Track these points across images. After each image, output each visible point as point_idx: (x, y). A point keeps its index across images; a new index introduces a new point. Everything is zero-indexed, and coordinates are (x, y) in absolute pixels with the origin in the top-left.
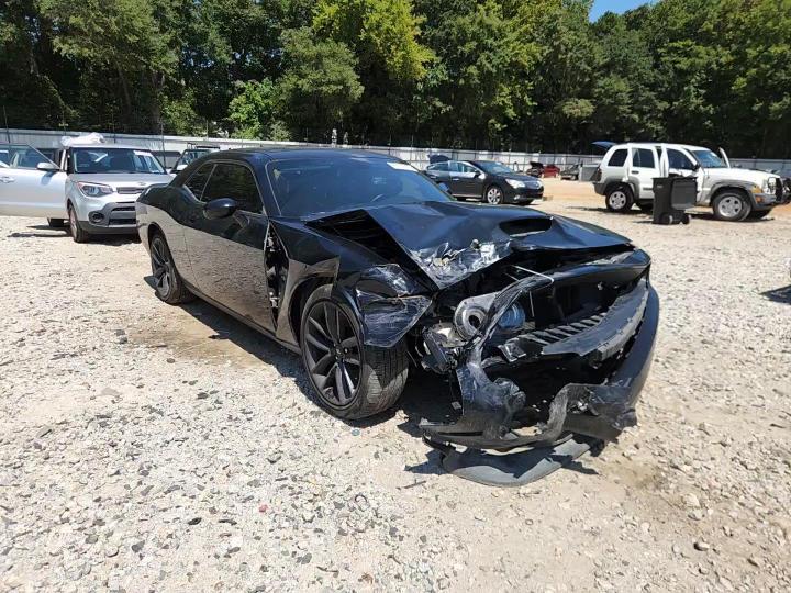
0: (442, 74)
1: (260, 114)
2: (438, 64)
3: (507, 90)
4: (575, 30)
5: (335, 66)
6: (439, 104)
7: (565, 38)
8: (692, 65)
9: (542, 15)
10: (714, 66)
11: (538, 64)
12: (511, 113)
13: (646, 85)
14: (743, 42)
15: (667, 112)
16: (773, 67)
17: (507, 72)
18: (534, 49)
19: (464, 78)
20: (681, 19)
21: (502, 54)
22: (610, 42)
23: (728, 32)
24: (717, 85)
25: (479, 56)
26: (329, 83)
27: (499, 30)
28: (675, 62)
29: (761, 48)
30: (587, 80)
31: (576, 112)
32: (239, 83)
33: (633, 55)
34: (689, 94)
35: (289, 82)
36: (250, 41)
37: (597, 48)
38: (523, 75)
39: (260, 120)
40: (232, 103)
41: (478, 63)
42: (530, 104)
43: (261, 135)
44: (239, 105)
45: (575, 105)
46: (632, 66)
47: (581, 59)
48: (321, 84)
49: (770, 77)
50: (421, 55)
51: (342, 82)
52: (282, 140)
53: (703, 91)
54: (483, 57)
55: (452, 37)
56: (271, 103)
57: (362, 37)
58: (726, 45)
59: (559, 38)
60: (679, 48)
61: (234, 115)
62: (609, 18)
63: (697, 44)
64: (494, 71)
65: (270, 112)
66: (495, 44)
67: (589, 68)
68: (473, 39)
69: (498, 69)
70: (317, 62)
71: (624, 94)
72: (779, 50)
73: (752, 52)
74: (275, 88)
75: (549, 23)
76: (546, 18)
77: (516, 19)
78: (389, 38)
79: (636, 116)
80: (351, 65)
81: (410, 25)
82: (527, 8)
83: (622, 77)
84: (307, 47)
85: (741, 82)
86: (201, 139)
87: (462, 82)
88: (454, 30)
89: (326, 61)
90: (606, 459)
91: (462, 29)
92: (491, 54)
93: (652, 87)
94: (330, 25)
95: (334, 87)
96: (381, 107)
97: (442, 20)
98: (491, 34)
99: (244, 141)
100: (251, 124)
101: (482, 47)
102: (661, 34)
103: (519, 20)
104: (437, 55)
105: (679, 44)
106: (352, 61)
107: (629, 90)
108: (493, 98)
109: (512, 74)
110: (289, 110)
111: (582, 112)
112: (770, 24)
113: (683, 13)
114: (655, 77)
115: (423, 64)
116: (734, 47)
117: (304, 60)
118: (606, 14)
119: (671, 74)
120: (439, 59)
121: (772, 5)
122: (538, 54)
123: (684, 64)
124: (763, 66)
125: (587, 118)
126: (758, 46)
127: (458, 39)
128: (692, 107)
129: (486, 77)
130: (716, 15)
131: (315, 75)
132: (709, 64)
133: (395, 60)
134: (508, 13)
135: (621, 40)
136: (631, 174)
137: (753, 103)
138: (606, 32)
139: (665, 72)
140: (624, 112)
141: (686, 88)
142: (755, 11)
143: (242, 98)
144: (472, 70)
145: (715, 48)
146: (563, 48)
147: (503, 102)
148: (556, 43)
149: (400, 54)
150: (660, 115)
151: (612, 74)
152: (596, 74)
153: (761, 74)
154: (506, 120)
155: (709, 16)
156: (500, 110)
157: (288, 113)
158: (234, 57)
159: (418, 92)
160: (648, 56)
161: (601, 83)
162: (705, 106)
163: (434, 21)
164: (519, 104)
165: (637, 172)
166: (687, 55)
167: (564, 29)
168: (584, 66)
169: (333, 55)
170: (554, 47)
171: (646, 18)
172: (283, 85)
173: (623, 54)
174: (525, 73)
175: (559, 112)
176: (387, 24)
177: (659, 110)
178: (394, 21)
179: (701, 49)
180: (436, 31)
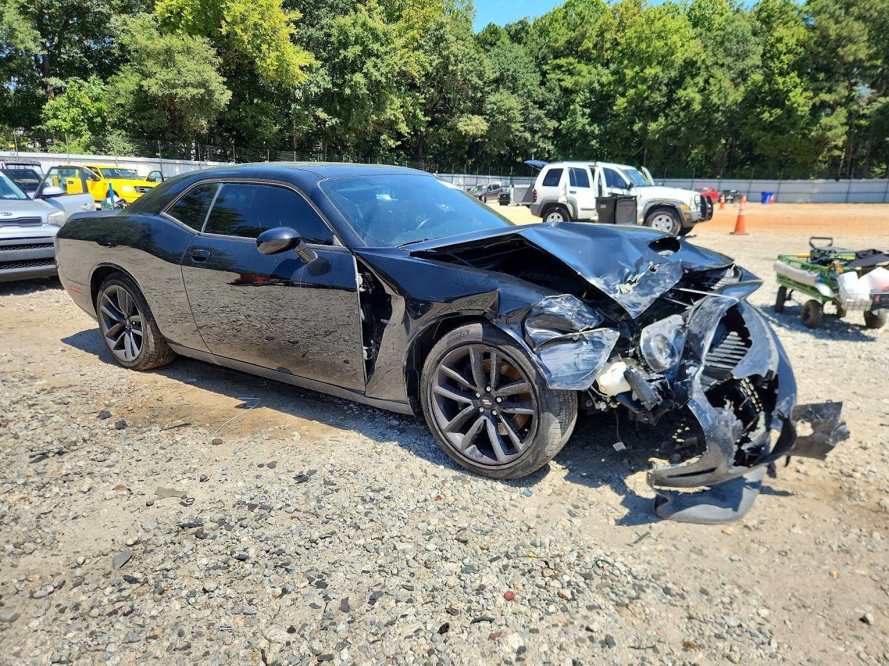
0: (323, 80)
1: (90, 121)
2: (318, 69)
3: (398, 102)
4: (462, 40)
5: (191, 65)
6: (323, 115)
7: (454, 49)
8: (576, 84)
9: (428, 21)
10: (596, 85)
11: (427, 75)
12: (404, 128)
13: (535, 103)
14: (621, 62)
15: (557, 131)
16: (649, 87)
17: (396, 82)
18: (423, 58)
19: (351, 87)
20: (562, 36)
21: (390, 62)
22: (497, 55)
23: (606, 51)
24: (600, 104)
25: (364, 63)
26: (185, 85)
27: (385, 34)
28: (560, 80)
29: (637, 69)
30: (479, 95)
31: (471, 130)
32: (54, 81)
33: (521, 71)
34: (576, 113)
35: (127, 81)
36: (66, 26)
37: (487, 62)
38: (413, 87)
39: (90, 129)
40: (47, 107)
41: (365, 71)
42: (423, 119)
43: (93, 148)
44: (57, 109)
45: (469, 122)
46: (521, 82)
47: (472, 71)
48: (174, 86)
49: (647, 98)
50: (299, 58)
51: (203, 84)
52: (125, 155)
53: (588, 111)
54: (369, 64)
55: (333, 39)
56: (105, 107)
57: (224, 31)
58: (606, 65)
59: (448, 48)
60: (562, 66)
61: (52, 123)
62: (492, 30)
63: (579, 62)
64: (384, 80)
65: (104, 119)
66: (382, 49)
67: (481, 83)
68: (356, 43)
69: (387, 78)
70: (167, 57)
71: (515, 112)
72: (653, 72)
73: (629, 73)
74: (109, 87)
75: (436, 30)
76: (432, 25)
77: (401, 23)
78: (259, 35)
79: (528, 135)
80: (212, 64)
81: (282, 21)
82: (412, 13)
83: (512, 93)
84: (150, 38)
85: (621, 102)
86: (7, 154)
87: (348, 91)
88: (335, 32)
89: (178, 57)
90: (788, 478)
91: (342, 31)
92: (379, 61)
93: (541, 105)
94: (179, 13)
95: (193, 91)
96: (253, 117)
97: (319, 18)
98: (376, 38)
99: (71, 156)
100: (78, 134)
101: (368, 53)
102: (545, 50)
103: (405, 25)
104: (317, 58)
105: (562, 61)
106: (214, 60)
107: (520, 107)
108: (383, 110)
109: (402, 84)
110: (131, 117)
111: (477, 129)
112: (643, 46)
113: (564, 30)
114: (542, 94)
115: (301, 68)
116: (613, 67)
117: (149, 55)
118: (489, 26)
119: (558, 92)
120: (319, 63)
121: (645, 27)
122: (427, 64)
123: (568, 82)
124: (640, 86)
125: (482, 136)
126: (634, 67)
127: (340, 42)
128: (579, 127)
129: (375, 86)
130: (594, 33)
131: (164, 75)
132: (591, 83)
133: (268, 61)
134: (392, 17)
135: (509, 55)
136: (569, 195)
137: (633, 123)
138: (492, 45)
139: (551, 90)
140: (518, 130)
141: (572, 107)
142: (630, 33)
143: (61, 101)
144: (358, 77)
145: (596, 68)
146: (452, 59)
147: (394, 115)
148: (445, 53)
149: (273, 54)
150: (551, 134)
151: (501, 90)
152: (487, 89)
153: (639, 95)
154: (399, 136)
155: (587, 35)
156: (391, 125)
157: (130, 121)
158: (44, 46)
159: (296, 101)
160: (535, 72)
161: (492, 98)
162: (590, 125)
163: (309, 19)
164: (411, 119)
165: (575, 192)
166: (571, 73)
167: (453, 39)
168: (475, 80)
169: (188, 51)
170: (443, 57)
171: (527, 33)
172: (119, 85)
173: (512, 70)
174: (415, 85)
175: (453, 129)
176: (254, 18)
177: (549, 129)
178: (262, 14)
179: (582, 67)
180: (312, 31)
